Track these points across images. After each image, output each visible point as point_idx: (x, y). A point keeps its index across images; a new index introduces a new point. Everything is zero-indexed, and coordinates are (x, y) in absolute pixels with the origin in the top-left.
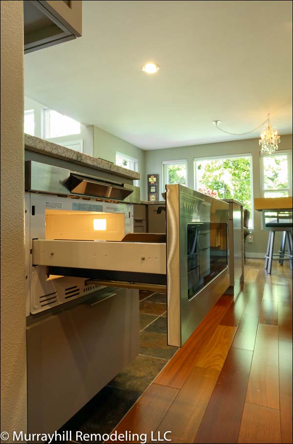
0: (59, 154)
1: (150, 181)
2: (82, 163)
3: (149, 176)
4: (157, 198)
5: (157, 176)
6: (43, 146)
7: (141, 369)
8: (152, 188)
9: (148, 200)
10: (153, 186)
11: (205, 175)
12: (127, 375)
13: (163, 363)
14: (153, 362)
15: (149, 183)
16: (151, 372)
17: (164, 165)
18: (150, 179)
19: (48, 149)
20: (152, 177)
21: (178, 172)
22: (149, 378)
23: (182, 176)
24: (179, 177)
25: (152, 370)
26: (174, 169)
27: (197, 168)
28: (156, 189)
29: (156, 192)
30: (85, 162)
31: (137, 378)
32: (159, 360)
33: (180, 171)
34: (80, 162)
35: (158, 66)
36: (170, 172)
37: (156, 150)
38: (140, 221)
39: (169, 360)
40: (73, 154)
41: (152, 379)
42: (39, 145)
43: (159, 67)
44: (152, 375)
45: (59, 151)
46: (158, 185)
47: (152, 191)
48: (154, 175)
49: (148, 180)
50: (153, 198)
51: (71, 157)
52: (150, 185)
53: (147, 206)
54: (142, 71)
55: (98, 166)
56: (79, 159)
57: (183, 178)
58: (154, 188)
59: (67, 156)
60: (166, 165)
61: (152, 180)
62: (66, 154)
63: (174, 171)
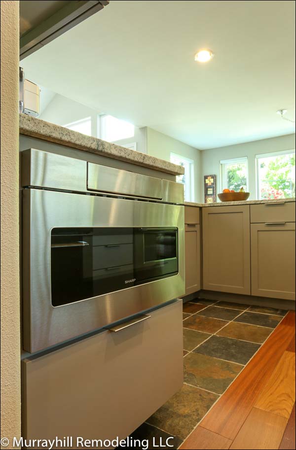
0: (73, 141)
1: (207, 182)
2: (104, 152)
3: (206, 177)
4: (215, 200)
5: (214, 177)
6: (49, 131)
7: (186, 404)
8: (209, 189)
9: (205, 202)
10: (210, 187)
11: (269, 174)
12: (168, 410)
13: (212, 397)
14: (200, 395)
15: (206, 185)
16: (197, 410)
17: (221, 164)
18: (207, 180)
19: (56, 135)
20: (208, 178)
21: (238, 173)
22: (194, 417)
23: (242, 176)
24: (239, 178)
25: (199, 407)
26: (234, 168)
27: (259, 166)
28: (213, 191)
29: (213, 194)
30: (109, 152)
31: (179, 416)
32: (209, 393)
33: (240, 171)
34: (101, 151)
35: (211, 52)
36: (229, 172)
37: (212, 149)
38: (193, 225)
39: (221, 395)
40: (92, 141)
41: (198, 420)
42: (43, 129)
43: (213, 53)
44: (198, 414)
45: (72, 137)
46: (216, 186)
47: (208, 193)
48: (211, 176)
49: (205, 181)
50: (210, 201)
51: (89, 146)
52: (207, 187)
53: (201, 208)
54: (194, 61)
55: (127, 157)
56: (100, 148)
57: (244, 179)
58: (212, 189)
59: (83, 144)
60: (224, 164)
61: (209, 181)
62: (82, 141)
63: (234, 171)
